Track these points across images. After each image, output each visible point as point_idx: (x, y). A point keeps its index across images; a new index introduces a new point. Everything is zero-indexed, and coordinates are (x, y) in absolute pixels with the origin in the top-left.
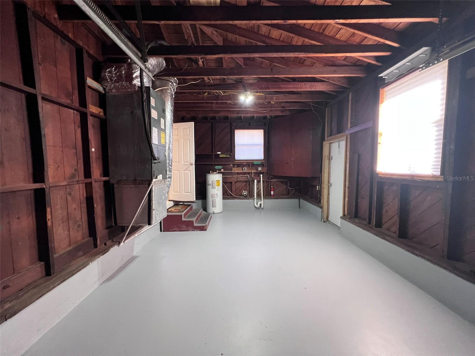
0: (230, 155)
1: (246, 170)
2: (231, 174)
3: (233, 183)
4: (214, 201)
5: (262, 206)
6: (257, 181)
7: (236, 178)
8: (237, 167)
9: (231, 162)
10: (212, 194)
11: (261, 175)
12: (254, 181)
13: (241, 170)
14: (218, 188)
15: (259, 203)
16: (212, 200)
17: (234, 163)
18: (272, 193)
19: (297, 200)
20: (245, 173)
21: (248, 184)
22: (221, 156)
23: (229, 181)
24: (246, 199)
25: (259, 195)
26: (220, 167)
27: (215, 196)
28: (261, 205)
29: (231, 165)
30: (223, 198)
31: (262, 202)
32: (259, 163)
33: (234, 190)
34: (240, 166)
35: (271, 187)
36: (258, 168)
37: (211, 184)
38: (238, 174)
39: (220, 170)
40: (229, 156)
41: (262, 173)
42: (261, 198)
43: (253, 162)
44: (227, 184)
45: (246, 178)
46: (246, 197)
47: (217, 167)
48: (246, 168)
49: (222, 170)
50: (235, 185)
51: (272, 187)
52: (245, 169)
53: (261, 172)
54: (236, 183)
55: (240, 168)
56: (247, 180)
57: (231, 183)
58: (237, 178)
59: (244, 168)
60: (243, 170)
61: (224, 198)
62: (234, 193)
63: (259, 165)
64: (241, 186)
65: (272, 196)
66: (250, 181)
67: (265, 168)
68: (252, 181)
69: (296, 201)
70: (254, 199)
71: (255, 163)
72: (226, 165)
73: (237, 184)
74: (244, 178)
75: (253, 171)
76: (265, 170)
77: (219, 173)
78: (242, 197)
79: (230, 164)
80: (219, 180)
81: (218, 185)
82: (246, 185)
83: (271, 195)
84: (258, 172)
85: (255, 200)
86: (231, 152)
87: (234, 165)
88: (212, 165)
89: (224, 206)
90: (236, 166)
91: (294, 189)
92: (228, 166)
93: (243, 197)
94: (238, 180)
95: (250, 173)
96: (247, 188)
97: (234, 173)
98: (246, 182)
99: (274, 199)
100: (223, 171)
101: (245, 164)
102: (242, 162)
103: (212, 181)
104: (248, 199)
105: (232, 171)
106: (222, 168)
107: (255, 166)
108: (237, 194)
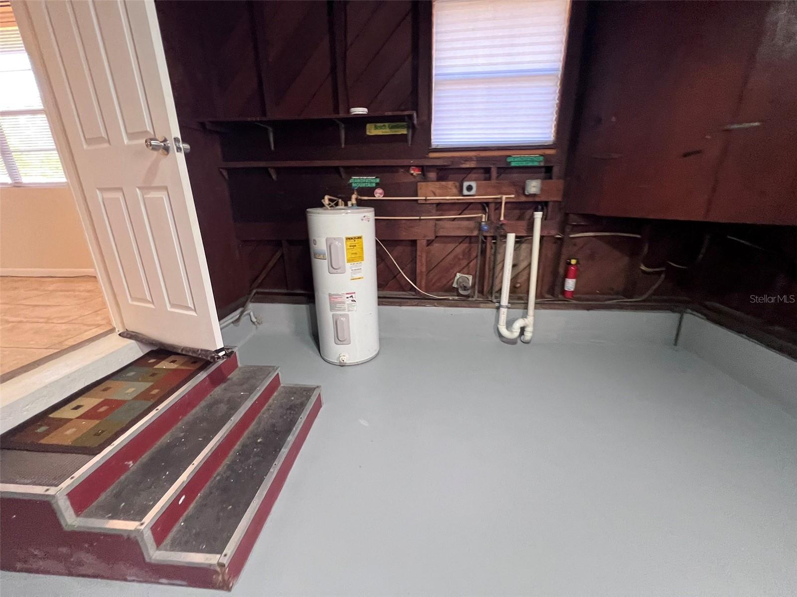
0: (408, 128)
1: (473, 190)
2: (415, 207)
3: (421, 243)
4: (342, 322)
5: (528, 335)
6: (517, 237)
7: (432, 223)
8: (440, 179)
9: (411, 159)
10: (330, 295)
11: (538, 215)
12: (505, 237)
13: (455, 191)
14: (354, 271)
15: (518, 325)
16: (333, 315)
17: (425, 163)
18: (570, 284)
19: (673, 316)
20: (467, 206)
21: (476, 249)
22: (372, 130)
23: (404, 235)
24: (464, 303)
25: (519, 294)
26: (370, 181)
27: (344, 303)
28: (523, 330)
29: (415, 172)
31: (529, 321)
32: (535, 160)
33: (424, 269)
34: (451, 176)
35: (568, 262)
36: (528, 182)
37: (324, 254)
38: (441, 207)
39: (370, 191)
40: (404, 132)
41: (541, 205)
42: (527, 303)
43: (506, 156)
44: (399, 249)
45: (472, 224)
46: (465, 300)
47: (357, 181)
48: (473, 184)
49: (379, 194)
50: (428, 252)
51: (573, 262)
52: (470, 188)
53: (537, 199)
54: (430, 243)
55: (450, 184)
56: (475, 233)
57: (414, 243)
58: (436, 224)
59: (466, 184)
60: (461, 192)
62: (423, 283)
63: (530, 171)
64: (451, 256)
65: (568, 296)
66: (485, 237)
67: (557, 184)
68: (494, 238)
69: (664, 319)
70: (498, 308)
71: (515, 161)
72: (393, 169)
73: (436, 246)
74: (466, 223)
75: (504, 197)
76: (556, 190)
77: (360, 204)
78: (451, 298)
79: (407, 168)
80: (360, 238)
81: (357, 257)
82: (467, 254)
83: (563, 292)
84: (523, 199)
85: (503, 311)
86: (415, 107)
87: (424, 169)
88: (336, 169)
90: (432, 175)
91: (659, 273)
92: (401, 178)
93: (456, 298)
94: (441, 233)
95: (487, 204)
96: (471, 264)
97: (426, 203)
98: (470, 243)
99: (577, 307)
100: (381, 198)
101: (472, 165)
102: (461, 158)
103: (327, 240)
104: (476, 305)
105: (417, 196)
106: (378, 185)
107: (515, 176)
108: (433, 284)
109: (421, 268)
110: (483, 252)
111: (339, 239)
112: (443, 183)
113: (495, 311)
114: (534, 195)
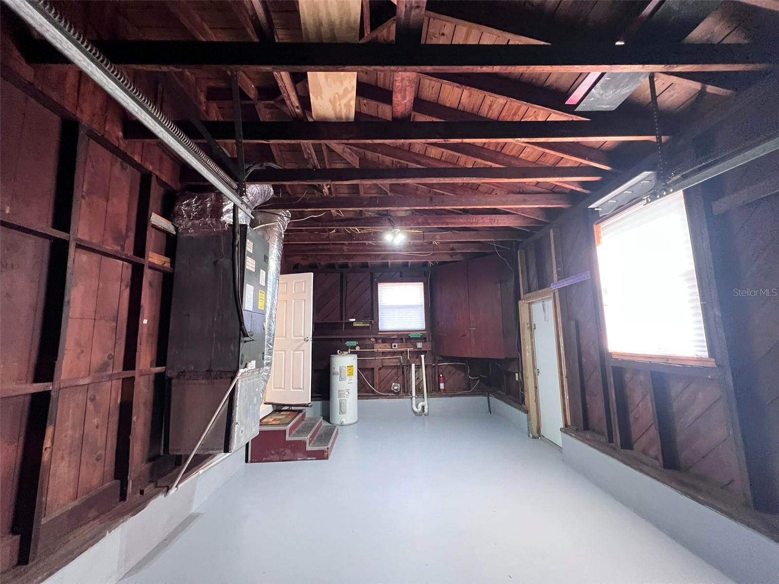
0: (370, 324)
1: (396, 347)
2: (373, 354)
3: (376, 370)
4: (343, 403)
5: (426, 410)
6: (415, 365)
7: (380, 360)
8: (383, 342)
9: (371, 335)
10: (339, 391)
11: (423, 356)
12: (411, 365)
13: (389, 347)
14: (350, 380)
15: (420, 405)
16: (340, 400)
17: (377, 336)
18: (442, 386)
19: (486, 398)
20: (394, 353)
21: (400, 372)
22: (355, 325)
23: (368, 366)
24: (397, 397)
25: (419, 391)
26: (354, 343)
27: (344, 394)
28: (423, 407)
29: (373, 340)
30: (358, 396)
31: (426, 403)
32: (419, 335)
33: (378, 381)
34: (388, 341)
35: (439, 376)
36: (417, 343)
37: (338, 373)
38: (384, 353)
39: (354, 348)
40: (368, 325)
41: (425, 352)
42: (424, 395)
43: (408, 334)
44: (366, 373)
45: (397, 360)
46: (397, 394)
47: (348, 343)
48: (396, 344)
49: (358, 349)
50: (379, 374)
51: (441, 375)
52: (395, 346)
53: (422, 350)
54: (380, 369)
55: (387, 344)
56: (399, 364)
57: (373, 369)
58: (382, 361)
59: (393, 344)
60: (392, 348)
61: (360, 397)
62: (377, 388)
63: (417, 339)
64: (390, 375)
65: (442, 391)
66: (404, 366)
67: (429, 344)
68: (407, 366)
69: (482, 400)
70: (412, 398)
71: (412, 335)
72: (364, 339)
73: (383, 371)
74: (395, 360)
75: (408, 349)
76: (428, 347)
77: (352, 353)
78: (390, 395)
79: (370, 339)
80: (352, 366)
81: (351, 374)
82: (397, 374)
83: (440, 389)
84: (417, 350)
85: (414, 398)
86: (372, 319)
87: (376, 339)
88: (340, 339)
89: (360, 410)
90: (380, 341)
91: (478, 379)
92: (368, 342)
93: (393, 394)
94: (384, 365)
95: (403, 352)
96: (399, 379)
97: (378, 352)
98: (398, 369)
99: (446, 396)
100: (359, 350)
101: (396, 337)
102: (391, 334)
103: (340, 367)
104: (402, 397)
105: (374, 349)
106: (357, 345)
107: (413, 341)
108: (382, 389)
109: (376, 381)
110: (403, 373)
111: (344, 367)
112: (385, 344)
113: (410, 399)
114: (421, 348)
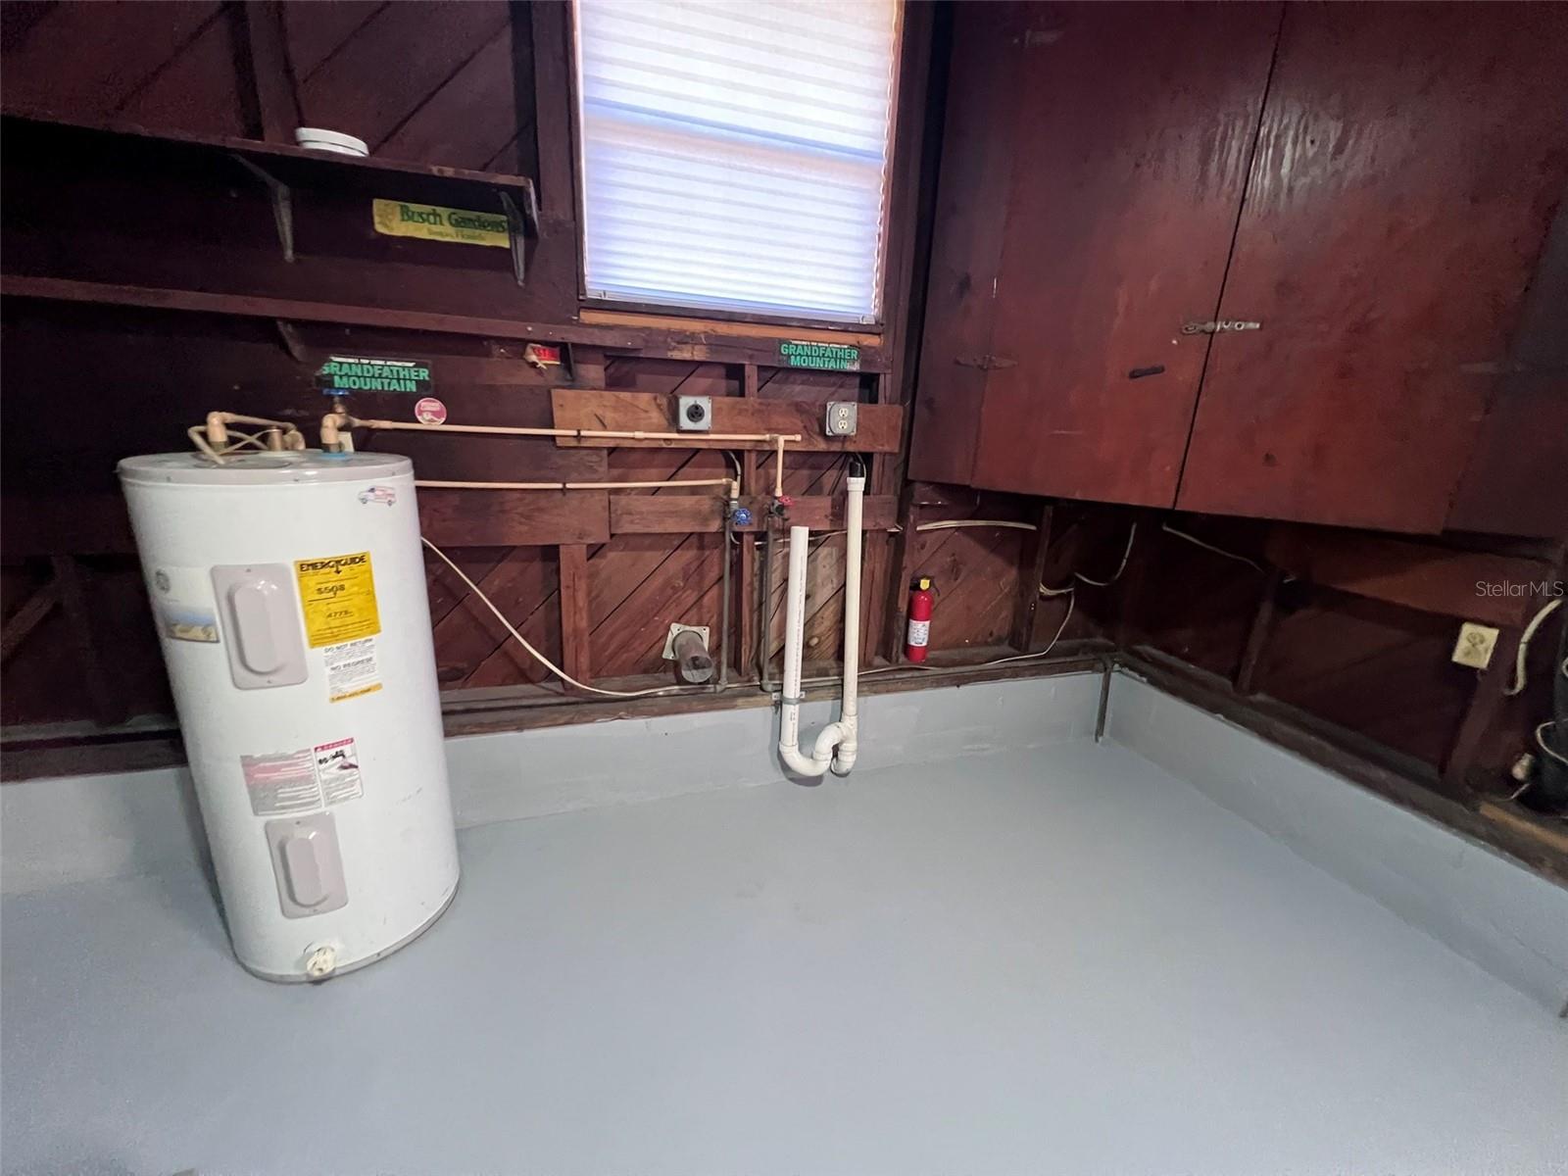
0: (513, 232)
1: (704, 418)
2: (544, 456)
3: (572, 555)
5: (848, 760)
6: (811, 534)
7: (598, 504)
8: (614, 383)
9: (529, 320)
10: (248, 762)
11: (856, 485)
12: (786, 532)
13: (656, 417)
14: (346, 670)
16: (267, 825)
17: (572, 337)
18: (919, 633)
20: (686, 458)
21: (717, 563)
23: (519, 534)
26: (398, 373)
27: (307, 776)
28: (838, 750)
29: (544, 361)
31: (850, 723)
32: (839, 352)
33: (584, 624)
34: (642, 378)
35: (916, 587)
36: (831, 406)
37: (207, 626)
38: (620, 457)
39: (402, 405)
40: (501, 241)
42: (841, 684)
43: (782, 341)
44: (509, 569)
45: (703, 503)
47: (346, 371)
48: (705, 403)
49: (430, 415)
50: (592, 576)
51: (925, 584)
52: (695, 413)
53: (850, 448)
54: (595, 551)
55: (644, 398)
56: (714, 525)
57: (550, 553)
58: (609, 506)
59: (686, 402)
60: (673, 422)
62: (584, 660)
63: (831, 381)
64: (658, 581)
65: (917, 659)
66: (739, 536)
67: (889, 413)
68: (761, 536)
70: (779, 705)
71: (801, 352)
72: (475, 344)
73: (613, 558)
74: (688, 502)
75: (782, 439)
76: (887, 428)
79: (522, 343)
82: (694, 575)
83: (907, 649)
85: (791, 711)
87: (566, 353)
90: (593, 372)
91: (1070, 596)
92: (498, 371)
94: (627, 528)
95: (740, 454)
96: (706, 599)
97: (579, 445)
98: (701, 547)
99: (939, 682)
100: (439, 425)
101: (699, 354)
102: (669, 333)
103: (214, 573)
104: (725, 701)
105: (552, 427)
106: (425, 389)
107: (799, 391)
108: (611, 658)
109: (575, 618)
110: (736, 568)
111: (274, 572)
112: (625, 395)
113: (770, 710)
114: (845, 438)
